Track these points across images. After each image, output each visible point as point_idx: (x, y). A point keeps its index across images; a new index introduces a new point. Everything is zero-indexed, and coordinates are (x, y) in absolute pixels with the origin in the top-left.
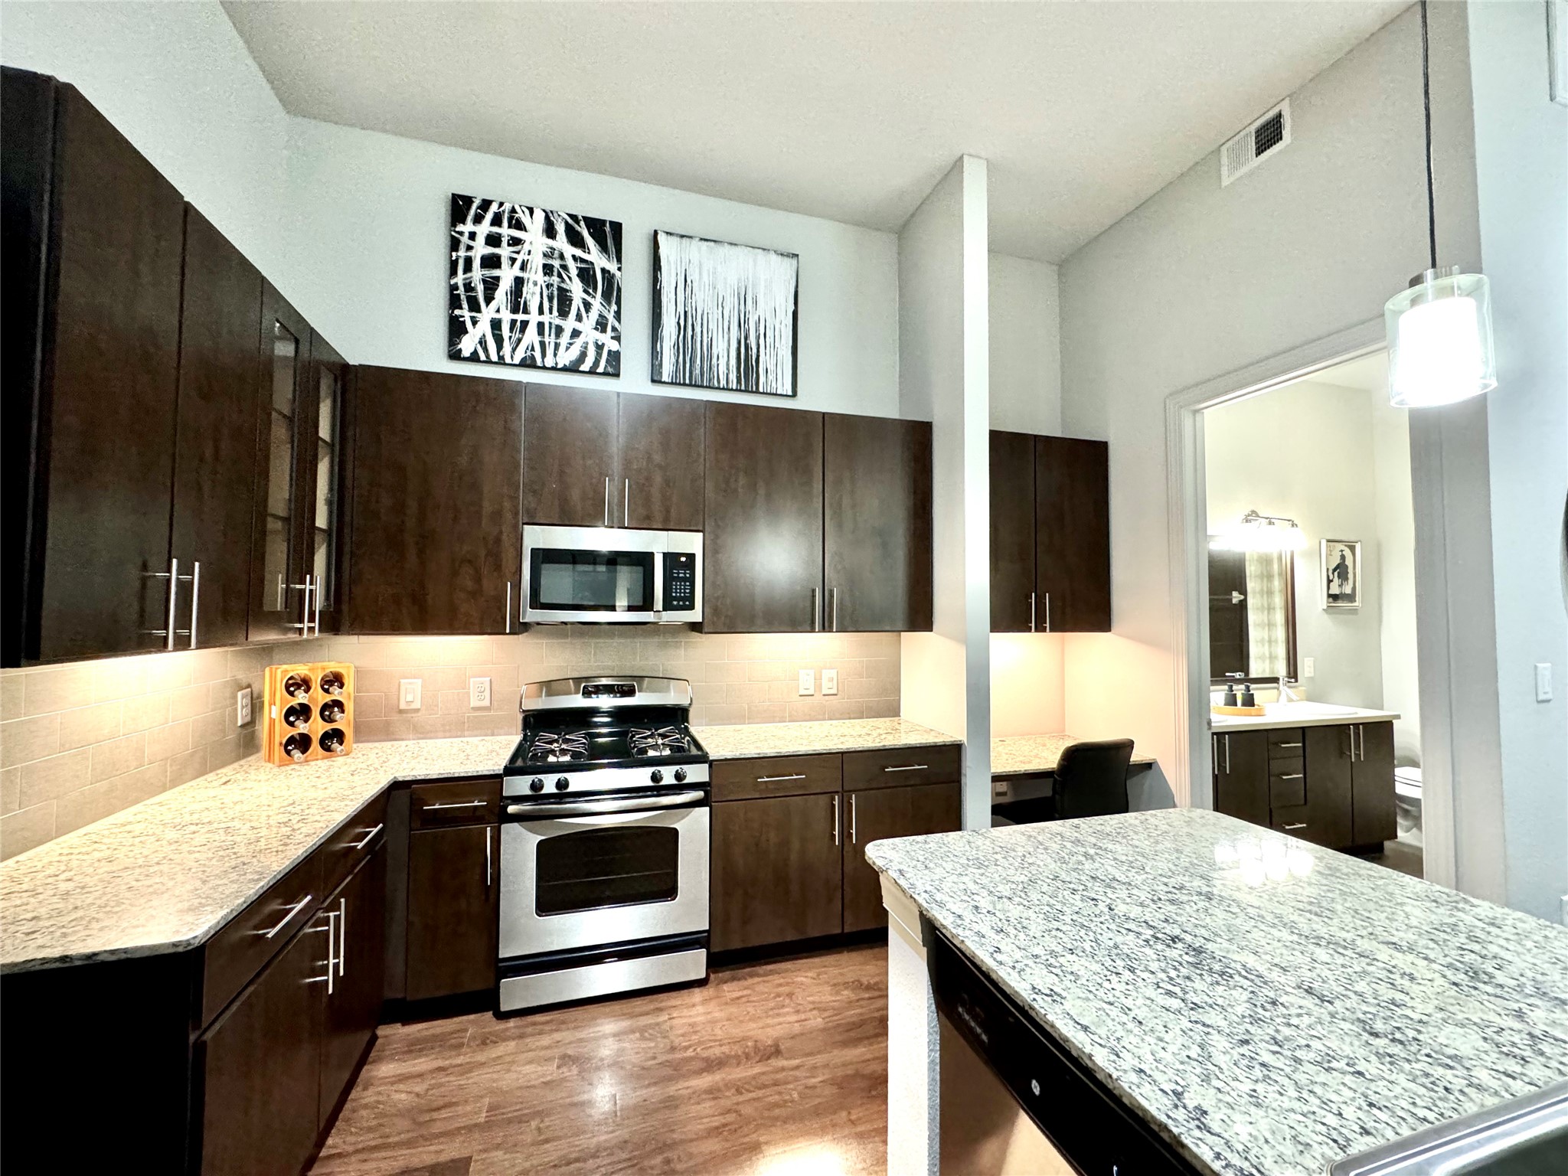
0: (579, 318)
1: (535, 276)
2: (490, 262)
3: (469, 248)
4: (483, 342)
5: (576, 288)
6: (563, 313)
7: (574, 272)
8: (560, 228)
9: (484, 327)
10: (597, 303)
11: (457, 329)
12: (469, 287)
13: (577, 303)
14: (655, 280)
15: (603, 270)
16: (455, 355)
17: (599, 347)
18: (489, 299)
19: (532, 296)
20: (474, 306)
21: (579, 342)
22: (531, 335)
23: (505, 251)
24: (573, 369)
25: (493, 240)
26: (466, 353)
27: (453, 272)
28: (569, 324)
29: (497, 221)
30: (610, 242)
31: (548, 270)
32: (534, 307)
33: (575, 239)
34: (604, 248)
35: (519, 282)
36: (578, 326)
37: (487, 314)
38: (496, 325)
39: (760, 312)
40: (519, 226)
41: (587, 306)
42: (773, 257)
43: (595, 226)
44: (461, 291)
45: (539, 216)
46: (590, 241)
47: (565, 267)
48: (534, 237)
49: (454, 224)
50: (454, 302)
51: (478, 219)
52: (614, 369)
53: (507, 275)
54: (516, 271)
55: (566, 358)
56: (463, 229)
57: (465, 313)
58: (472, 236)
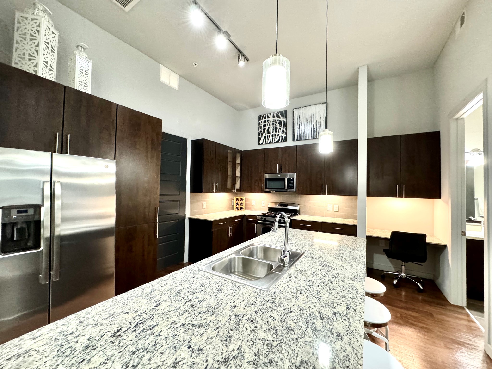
0: (279, 132)
1: (272, 126)
2: (264, 126)
3: (261, 124)
4: (263, 141)
5: (278, 126)
6: (276, 132)
7: (278, 123)
8: (275, 115)
9: (263, 138)
10: (282, 128)
11: (260, 139)
12: (261, 131)
13: (278, 129)
14: (293, 119)
15: (283, 121)
16: (259, 144)
17: (282, 137)
18: (264, 132)
19: (271, 130)
20: (262, 135)
21: (279, 136)
22: (271, 137)
23: (266, 123)
24: (278, 142)
25: (265, 122)
26: (261, 143)
27: (259, 130)
29: (265, 118)
31: (273, 124)
32: (271, 132)
33: (278, 117)
34: (283, 117)
35: (269, 128)
36: (279, 133)
37: (264, 135)
38: (265, 137)
39: (317, 119)
40: (269, 117)
41: (280, 129)
42: (320, 105)
43: (282, 113)
44: (260, 133)
45: (272, 114)
46: (280, 116)
47: (276, 123)
48: (271, 119)
49: (259, 121)
50: (259, 135)
51: (262, 119)
52: (285, 140)
53: (267, 128)
54: (268, 126)
55: (276, 140)
56: (260, 121)
57: (261, 136)
58: (262, 122)
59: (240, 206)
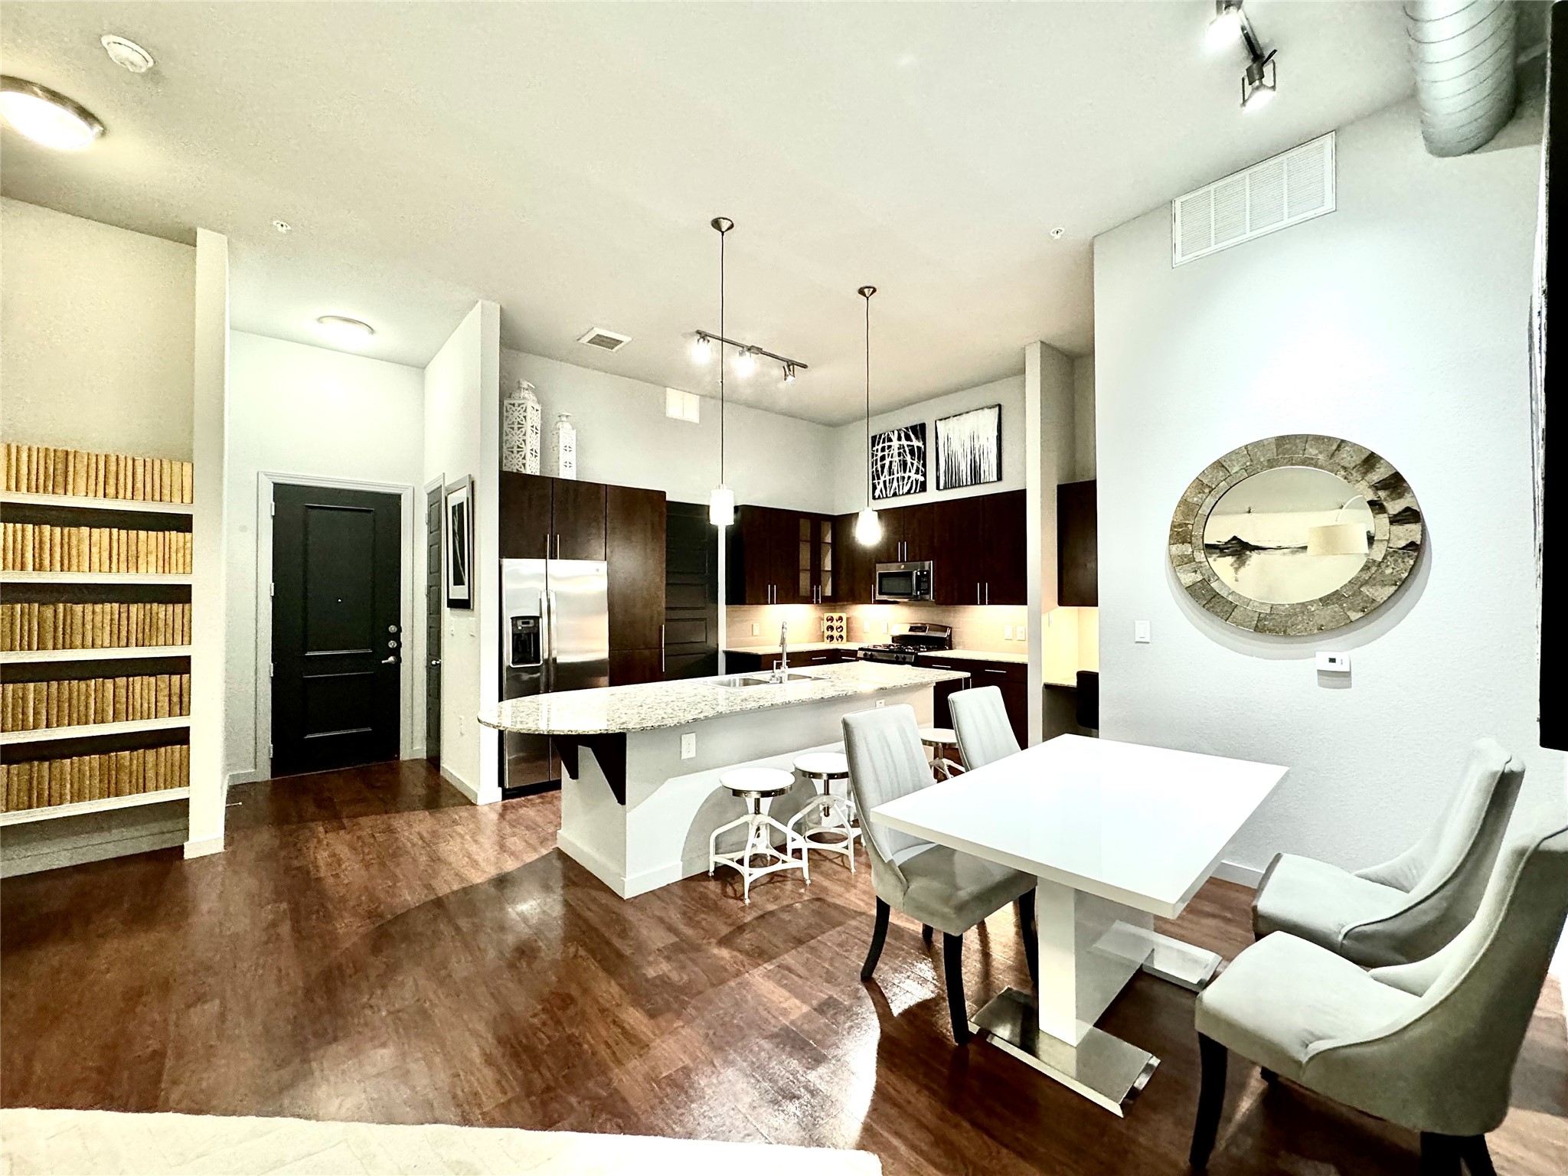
0: (910, 471)
1: (896, 459)
2: (883, 458)
3: (877, 455)
4: (881, 491)
5: (908, 458)
6: (905, 472)
7: (907, 451)
8: (903, 435)
9: (882, 485)
10: (915, 462)
11: (874, 488)
12: (877, 471)
13: (909, 464)
14: (937, 443)
15: (918, 447)
16: (874, 498)
17: (917, 481)
18: (882, 472)
19: (895, 467)
20: (879, 478)
21: (910, 481)
22: (895, 484)
23: (886, 453)
24: (909, 492)
25: (883, 449)
27: (873, 467)
28: (906, 475)
29: (884, 442)
30: (920, 436)
31: (899, 454)
32: (895, 472)
33: (908, 438)
34: (917, 438)
35: (891, 462)
36: (910, 474)
37: (882, 479)
38: (885, 482)
39: (981, 442)
40: (890, 440)
41: (912, 464)
42: (987, 411)
43: (914, 428)
44: (875, 473)
45: (896, 433)
46: (912, 436)
47: (905, 451)
48: (895, 444)
49: (872, 448)
50: (873, 478)
51: (878, 444)
52: (923, 487)
53: (887, 462)
54: (890, 459)
55: (906, 489)
56: (875, 449)
57: (876, 481)
58: (877, 450)
59: (835, 634)
